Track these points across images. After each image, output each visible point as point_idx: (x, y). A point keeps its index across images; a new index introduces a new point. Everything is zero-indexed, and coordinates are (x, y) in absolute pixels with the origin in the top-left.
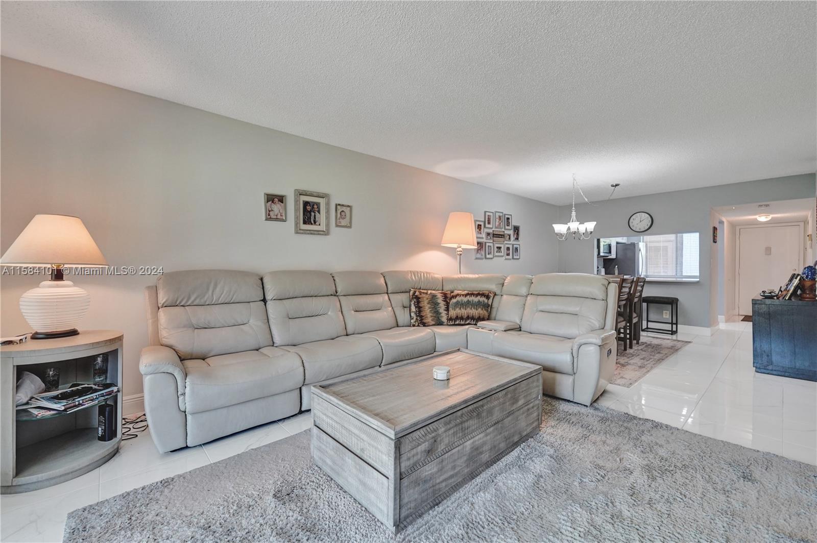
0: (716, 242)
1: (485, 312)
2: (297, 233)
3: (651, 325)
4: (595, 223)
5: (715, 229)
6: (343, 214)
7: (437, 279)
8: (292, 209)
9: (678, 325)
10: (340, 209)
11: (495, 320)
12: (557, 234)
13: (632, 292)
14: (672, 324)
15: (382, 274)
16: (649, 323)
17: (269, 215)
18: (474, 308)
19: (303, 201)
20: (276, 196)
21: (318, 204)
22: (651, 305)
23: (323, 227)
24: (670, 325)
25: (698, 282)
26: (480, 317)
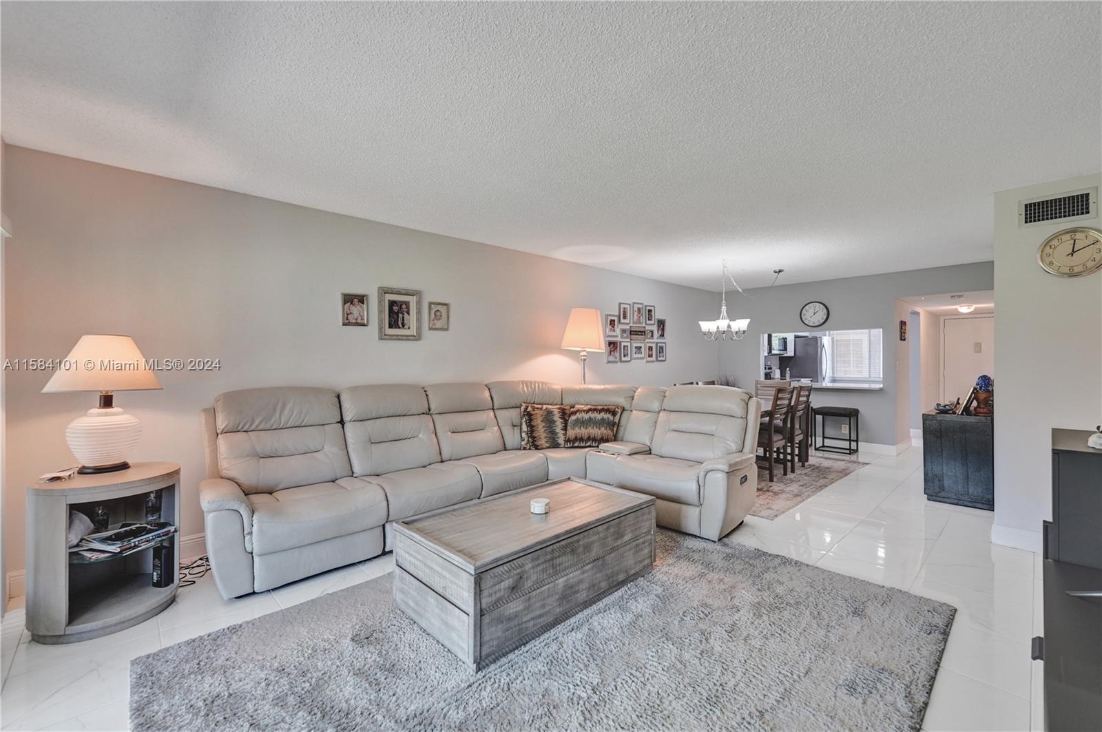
0: (905, 340)
1: (609, 431)
2: (381, 339)
3: (828, 442)
4: (748, 320)
5: (903, 324)
6: (438, 314)
7: (555, 391)
8: (374, 312)
9: (859, 443)
10: (434, 308)
11: (622, 441)
12: (705, 334)
13: (792, 404)
14: (850, 440)
15: (486, 386)
16: (825, 440)
17: (347, 319)
18: (596, 427)
19: (389, 301)
20: (356, 296)
21: (407, 304)
22: (827, 418)
23: (413, 331)
24: (848, 442)
25: (881, 390)
26: (602, 438)
